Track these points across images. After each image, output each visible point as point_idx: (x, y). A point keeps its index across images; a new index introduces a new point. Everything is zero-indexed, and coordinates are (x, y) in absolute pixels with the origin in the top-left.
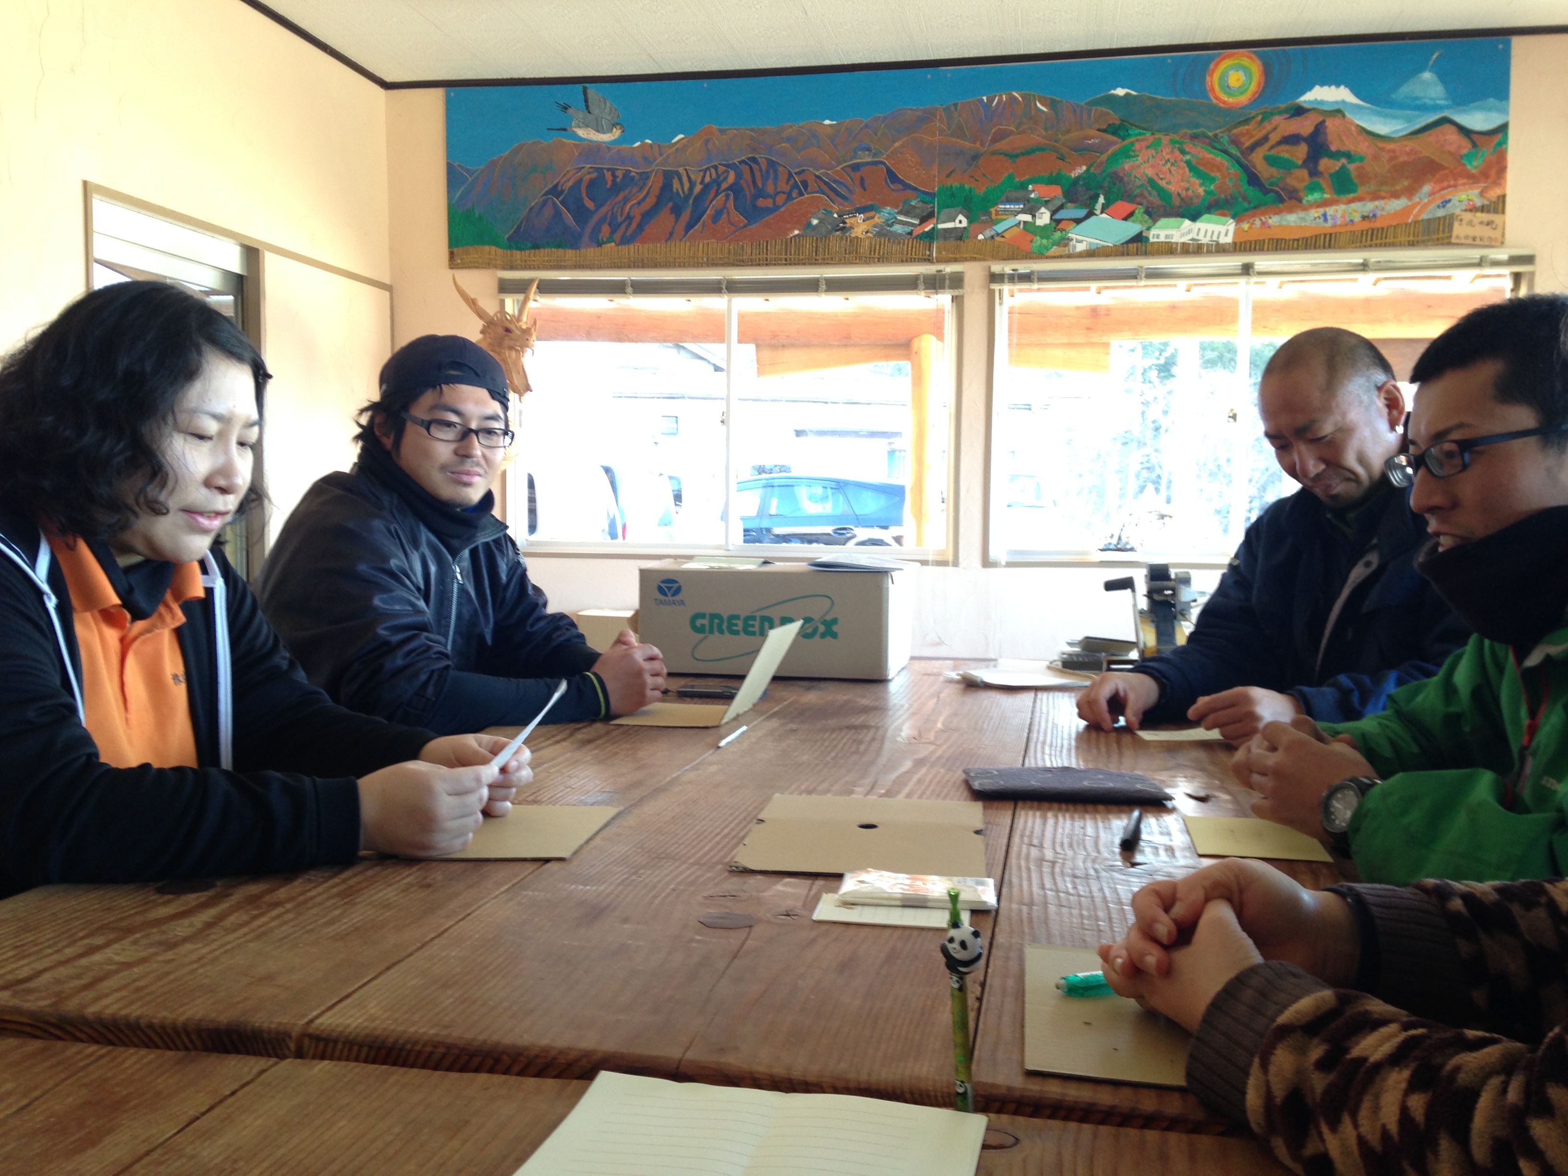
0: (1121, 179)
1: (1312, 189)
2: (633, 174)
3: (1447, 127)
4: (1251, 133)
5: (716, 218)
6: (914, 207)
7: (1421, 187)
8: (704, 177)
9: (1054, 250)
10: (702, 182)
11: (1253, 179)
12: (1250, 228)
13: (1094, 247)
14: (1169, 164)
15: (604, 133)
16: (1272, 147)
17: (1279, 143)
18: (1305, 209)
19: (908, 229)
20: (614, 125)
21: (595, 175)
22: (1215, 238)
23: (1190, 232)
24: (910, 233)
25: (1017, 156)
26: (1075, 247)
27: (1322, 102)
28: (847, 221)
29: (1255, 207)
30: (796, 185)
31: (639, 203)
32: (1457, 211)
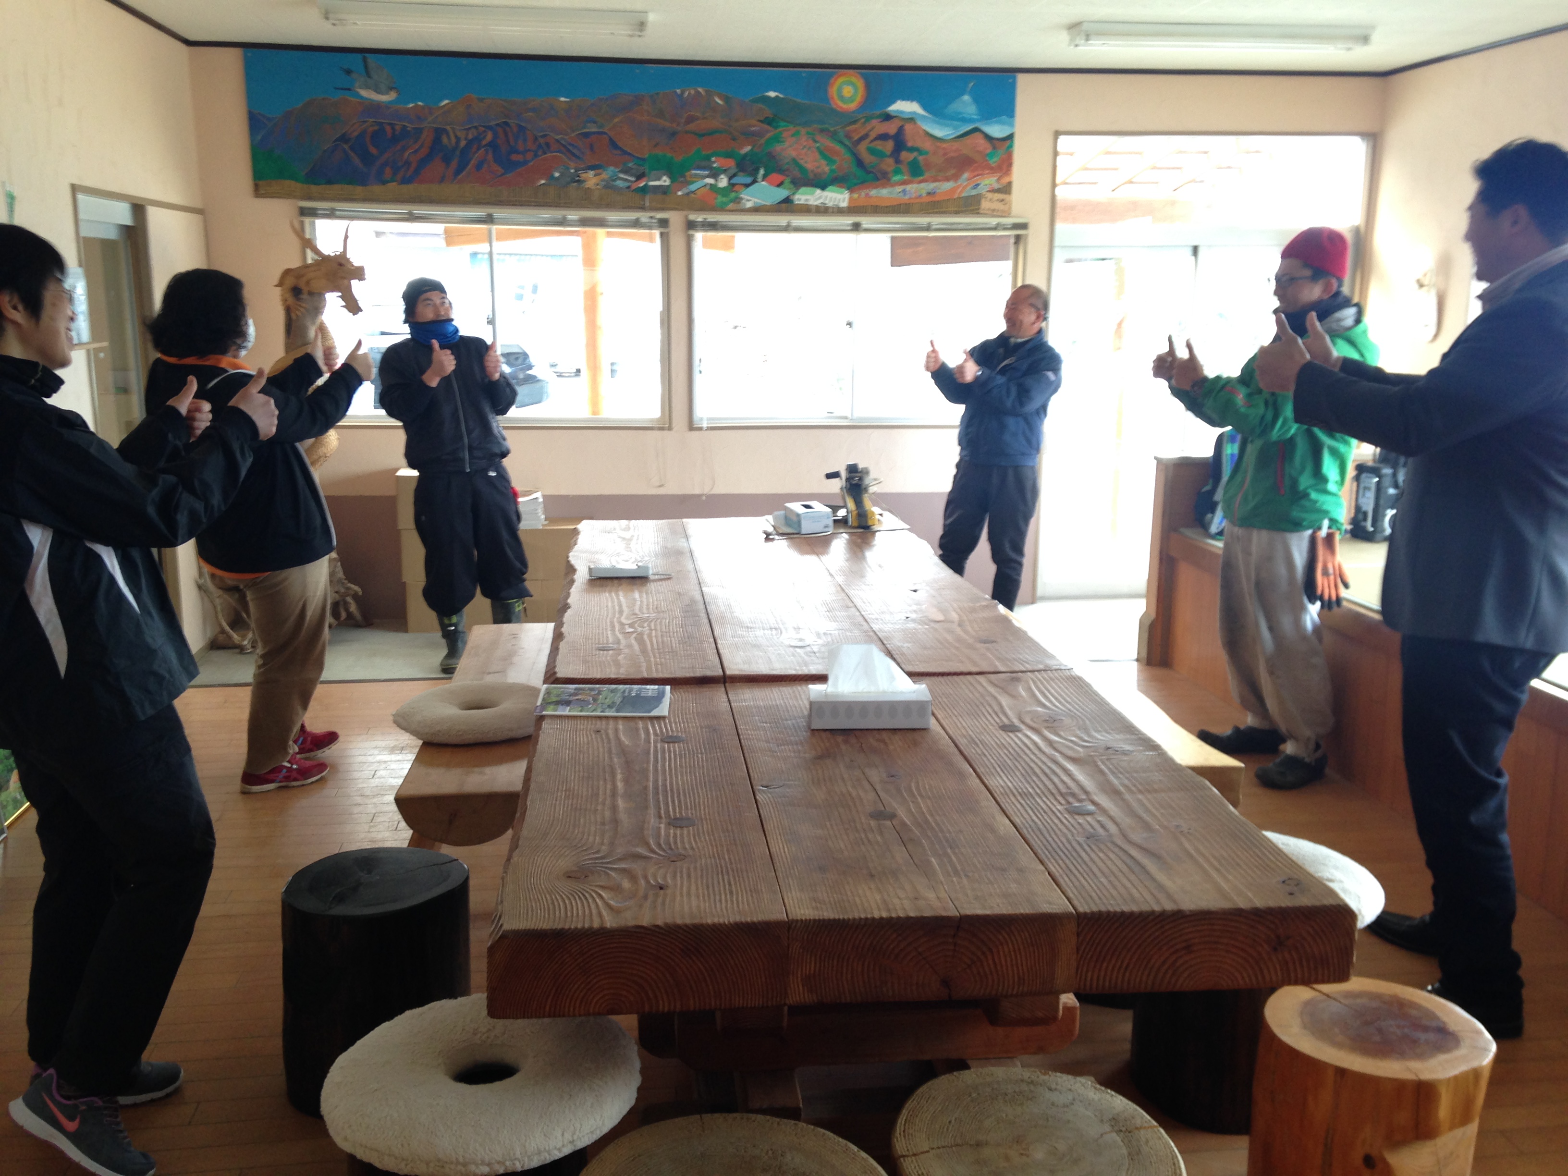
0: (774, 157)
1: (897, 172)
2: (409, 129)
3: (978, 134)
4: (859, 131)
5: (479, 167)
6: (631, 169)
7: (961, 175)
8: (467, 134)
9: (731, 206)
10: (466, 139)
11: (860, 163)
12: (859, 197)
13: (758, 205)
14: (805, 150)
15: (383, 94)
16: (872, 141)
17: (876, 139)
18: (893, 185)
19: (627, 184)
20: (391, 89)
21: (376, 128)
22: (836, 203)
23: (820, 198)
24: (629, 187)
25: (703, 135)
26: (745, 204)
27: (902, 112)
28: (581, 175)
29: (862, 183)
30: (540, 146)
31: (416, 151)
32: (983, 192)
